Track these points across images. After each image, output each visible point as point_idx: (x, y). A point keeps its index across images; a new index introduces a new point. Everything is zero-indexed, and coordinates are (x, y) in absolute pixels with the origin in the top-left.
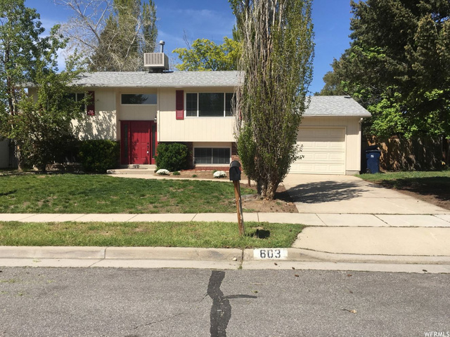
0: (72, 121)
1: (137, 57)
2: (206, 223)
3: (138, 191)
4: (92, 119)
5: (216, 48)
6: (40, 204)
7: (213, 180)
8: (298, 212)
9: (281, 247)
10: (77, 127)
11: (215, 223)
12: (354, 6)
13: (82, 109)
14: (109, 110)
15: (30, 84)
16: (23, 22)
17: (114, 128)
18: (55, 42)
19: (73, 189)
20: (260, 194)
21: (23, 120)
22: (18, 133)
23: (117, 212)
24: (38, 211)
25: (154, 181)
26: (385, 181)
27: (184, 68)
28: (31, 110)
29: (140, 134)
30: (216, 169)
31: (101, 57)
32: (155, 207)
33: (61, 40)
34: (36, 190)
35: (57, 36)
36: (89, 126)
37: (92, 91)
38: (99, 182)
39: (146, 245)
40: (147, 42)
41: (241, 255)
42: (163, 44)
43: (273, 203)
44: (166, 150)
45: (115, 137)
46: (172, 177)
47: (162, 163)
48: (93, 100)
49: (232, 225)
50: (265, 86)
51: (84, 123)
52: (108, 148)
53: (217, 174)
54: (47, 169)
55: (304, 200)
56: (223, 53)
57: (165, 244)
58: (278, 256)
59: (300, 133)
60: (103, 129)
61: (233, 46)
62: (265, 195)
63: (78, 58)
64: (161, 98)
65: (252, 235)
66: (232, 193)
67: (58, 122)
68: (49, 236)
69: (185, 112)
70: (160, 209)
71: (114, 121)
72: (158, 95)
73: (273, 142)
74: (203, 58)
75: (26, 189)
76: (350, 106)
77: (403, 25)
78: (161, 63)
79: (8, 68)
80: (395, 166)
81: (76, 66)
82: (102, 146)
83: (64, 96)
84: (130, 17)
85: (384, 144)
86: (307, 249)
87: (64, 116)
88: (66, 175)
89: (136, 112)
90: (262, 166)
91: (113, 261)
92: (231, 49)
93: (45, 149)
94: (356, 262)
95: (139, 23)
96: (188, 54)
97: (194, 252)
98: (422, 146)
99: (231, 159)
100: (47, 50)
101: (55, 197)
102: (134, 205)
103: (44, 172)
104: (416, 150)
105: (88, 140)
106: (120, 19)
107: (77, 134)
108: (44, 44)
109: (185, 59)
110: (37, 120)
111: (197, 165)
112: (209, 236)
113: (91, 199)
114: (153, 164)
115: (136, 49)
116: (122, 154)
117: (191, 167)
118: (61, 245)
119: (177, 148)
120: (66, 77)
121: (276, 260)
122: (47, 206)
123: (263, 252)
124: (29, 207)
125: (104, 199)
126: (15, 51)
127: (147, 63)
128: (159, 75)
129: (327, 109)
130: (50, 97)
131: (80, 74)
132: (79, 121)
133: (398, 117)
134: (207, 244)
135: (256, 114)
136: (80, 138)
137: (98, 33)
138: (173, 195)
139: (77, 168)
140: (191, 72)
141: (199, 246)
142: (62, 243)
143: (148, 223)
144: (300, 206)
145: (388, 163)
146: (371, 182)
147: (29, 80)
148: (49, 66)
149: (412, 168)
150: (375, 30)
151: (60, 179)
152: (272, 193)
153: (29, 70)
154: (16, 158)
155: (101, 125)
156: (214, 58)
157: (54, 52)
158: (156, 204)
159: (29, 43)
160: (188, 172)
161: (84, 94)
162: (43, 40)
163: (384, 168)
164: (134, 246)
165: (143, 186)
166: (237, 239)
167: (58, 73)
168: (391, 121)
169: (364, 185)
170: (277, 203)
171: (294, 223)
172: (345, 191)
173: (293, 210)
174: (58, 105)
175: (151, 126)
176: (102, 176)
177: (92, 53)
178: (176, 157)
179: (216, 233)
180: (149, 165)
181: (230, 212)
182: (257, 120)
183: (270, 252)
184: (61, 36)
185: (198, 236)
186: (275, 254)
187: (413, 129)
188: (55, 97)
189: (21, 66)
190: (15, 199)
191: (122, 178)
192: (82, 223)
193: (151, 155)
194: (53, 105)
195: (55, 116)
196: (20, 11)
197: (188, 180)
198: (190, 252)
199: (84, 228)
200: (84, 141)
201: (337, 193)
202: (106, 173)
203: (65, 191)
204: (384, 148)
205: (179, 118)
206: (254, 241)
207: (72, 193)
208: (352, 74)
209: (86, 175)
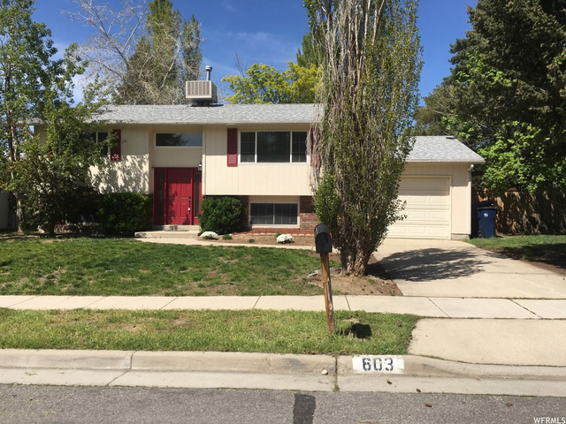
0: (91, 168)
1: (175, 87)
2: (275, 312)
3: (177, 263)
4: (116, 165)
5: (278, 76)
6: (42, 280)
7: (277, 247)
8: (402, 295)
9: (392, 353)
10: (97, 177)
11: (289, 312)
12: (471, 13)
13: (104, 153)
14: (139, 153)
15: (36, 120)
16: (29, 41)
17: (146, 177)
18: (71, 66)
19: (89, 259)
20: (346, 268)
21: (26, 167)
22: (18, 184)
23: (148, 294)
24: (38, 292)
25: (198, 247)
26: (506, 248)
27: (238, 101)
28: (36, 153)
29: (179, 185)
30: (280, 232)
31: (129, 87)
32: (201, 286)
33: (78, 64)
34: (38, 260)
35: (73, 59)
36: (113, 174)
37: (118, 130)
38: (124, 249)
39: (192, 349)
40: (189, 68)
41: (333, 366)
42: (210, 71)
43: (364, 281)
44: (214, 206)
45: (147, 190)
46: (221, 243)
47: (208, 224)
48: (119, 141)
49: (313, 316)
50: (355, 119)
51: (106, 171)
52: (137, 204)
53: (282, 238)
54: (56, 231)
55: (407, 276)
56: (286, 82)
57: (220, 347)
58: (389, 367)
59: (402, 184)
60: (131, 179)
61: (300, 73)
62: (353, 270)
63: (100, 86)
64: (208, 139)
65: (347, 334)
66: (305, 265)
67: (71, 170)
68: (49, 332)
69: (239, 156)
70: (208, 289)
71: (146, 168)
72: (204, 134)
73: (365, 196)
74: (260, 88)
75: (25, 259)
76: (456, 149)
77: (543, 37)
78: (208, 94)
79: (8, 99)
80: (513, 228)
81: (97, 97)
82: (129, 200)
83: (81, 136)
84: (168, 37)
85: (499, 199)
86: (432, 357)
87: (80, 161)
88: (80, 239)
89: (174, 157)
90: (348, 229)
91: (142, 374)
92: (297, 77)
93: (54, 205)
94: (508, 378)
95: (178, 45)
96: (241, 84)
97: (263, 360)
98: (549, 202)
99: (298, 218)
100: (60, 76)
101: (64, 271)
102: (172, 283)
103: (51, 235)
104: (541, 206)
105: (111, 193)
106: (155, 40)
107: (97, 185)
108: (56, 69)
109: (238, 89)
110: (44, 167)
111: (254, 226)
112: (282, 334)
113: (112, 274)
114: (197, 224)
115: (174, 77)
116: (155, 211)
117: (247, 229)
118: (67, 348)
119: (228, 203)
120: (84, 112)
121: (387, 375)
122: (51, 284)
123: (366, 361)
124: (26, 286)
125: (131, 274)
126: (18, 78)
127: (189, 94)
128: (205, 109)
129: (425, 153)
130: (63, 136)
131: (102, 108)
132: (100, 168)
133: (519, 163)
134: (281, 347)
135: (341, 157)
136: (101, 190)
137: (127, 56)
138: (225, 269)
139: (96, 229)
140: (246, 106)
141: (269, 351)
142: (69, 345)
143: (193, 312)
144: (402, 285)
145: (505, 224)
146: (489, 250)
147: (36, 116)
148: (62, 97)
149: (536, 231)
150: (501, 46)
151: (73, 245)
152: (362, 267)
153: (36, 102)
154: (16, 217)
155: (129, 173)
156: (274, 88)
157: (69, 80)
158: (202, 282)
159: (36, 67)
160: (242, 236)
161: (106, 134)
162: (55, 64)
163: (500, 231)
164: (173, 349)
165: (184, 256)
166: (325, 340)
167: (73, 106)
168: (509, 169)
169: (481, 255)
170: (370, 281)
171: (402, 313)
172: (459, 263)
173: (394, 292)
174: (73, 147)
175: (194, 175)
176: (128, 241)
177: (119, 82)
178: (226, 215)
179: (292, 328)
180: (190, 226)
181: (306, 294)
182: (343, 165)
183: (378, 361)
184: (79, 59)
185: (266, 334)
186: (385, 365)
187: (538, 179)
188: (69, 136)
189: (25, 96)
190: (8, 273)
191: (155, 244)
192: (99, 311)
193: (194, 212)
194: (66, 147)
195: (68, 162)
196: (26, 26)
197: (243, 247)
198: (257, 360)
199: (102, 319)
200: (105, 194)
201: (449, 266)
202: (134, 236)
203: (78, 263)
204: (499, 204)
205: (232, 164)
206: (350, 343)
207: (87, 265)
208: (468, 106)
209: (107, 240)
